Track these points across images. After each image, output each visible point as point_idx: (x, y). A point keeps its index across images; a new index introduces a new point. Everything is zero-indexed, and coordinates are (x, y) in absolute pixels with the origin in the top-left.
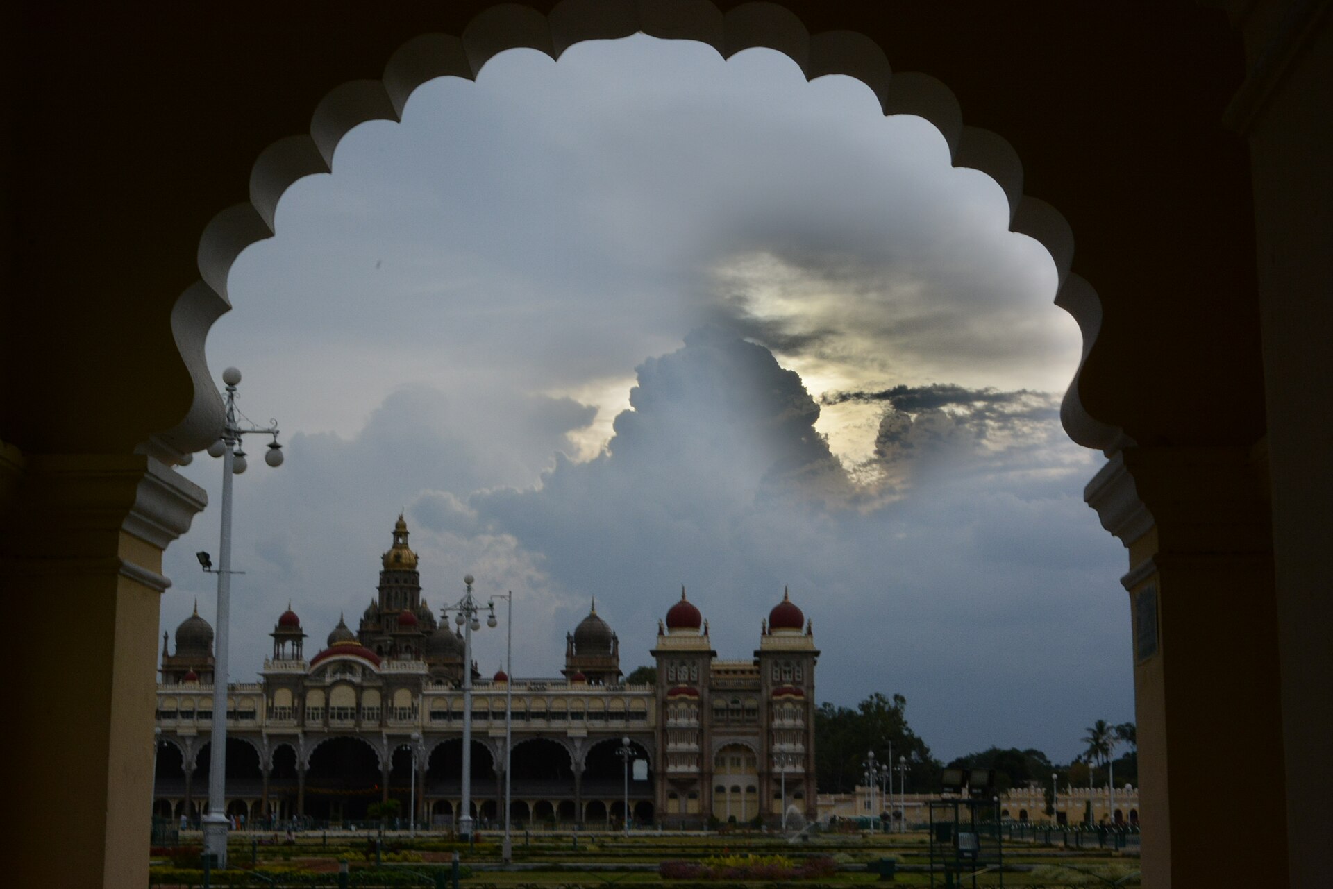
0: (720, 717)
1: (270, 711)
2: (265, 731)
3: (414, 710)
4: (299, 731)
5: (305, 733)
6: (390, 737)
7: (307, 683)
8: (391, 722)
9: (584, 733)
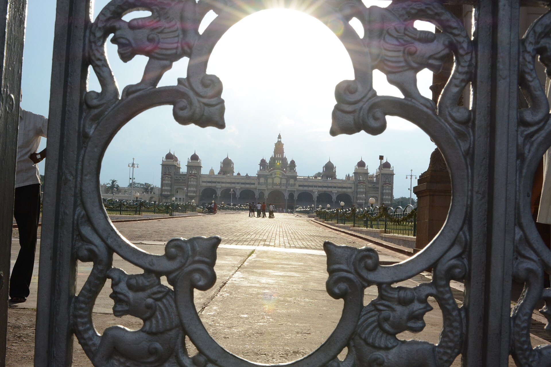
0: (370, 189)
1: (259, 183)
2: (257, 188)
3: (295, 184)
4: (266, 188)
5: (267, 189)
6: (288, 191)
7: (268, 177)
8: (289, 187)
9: (336, 192)
